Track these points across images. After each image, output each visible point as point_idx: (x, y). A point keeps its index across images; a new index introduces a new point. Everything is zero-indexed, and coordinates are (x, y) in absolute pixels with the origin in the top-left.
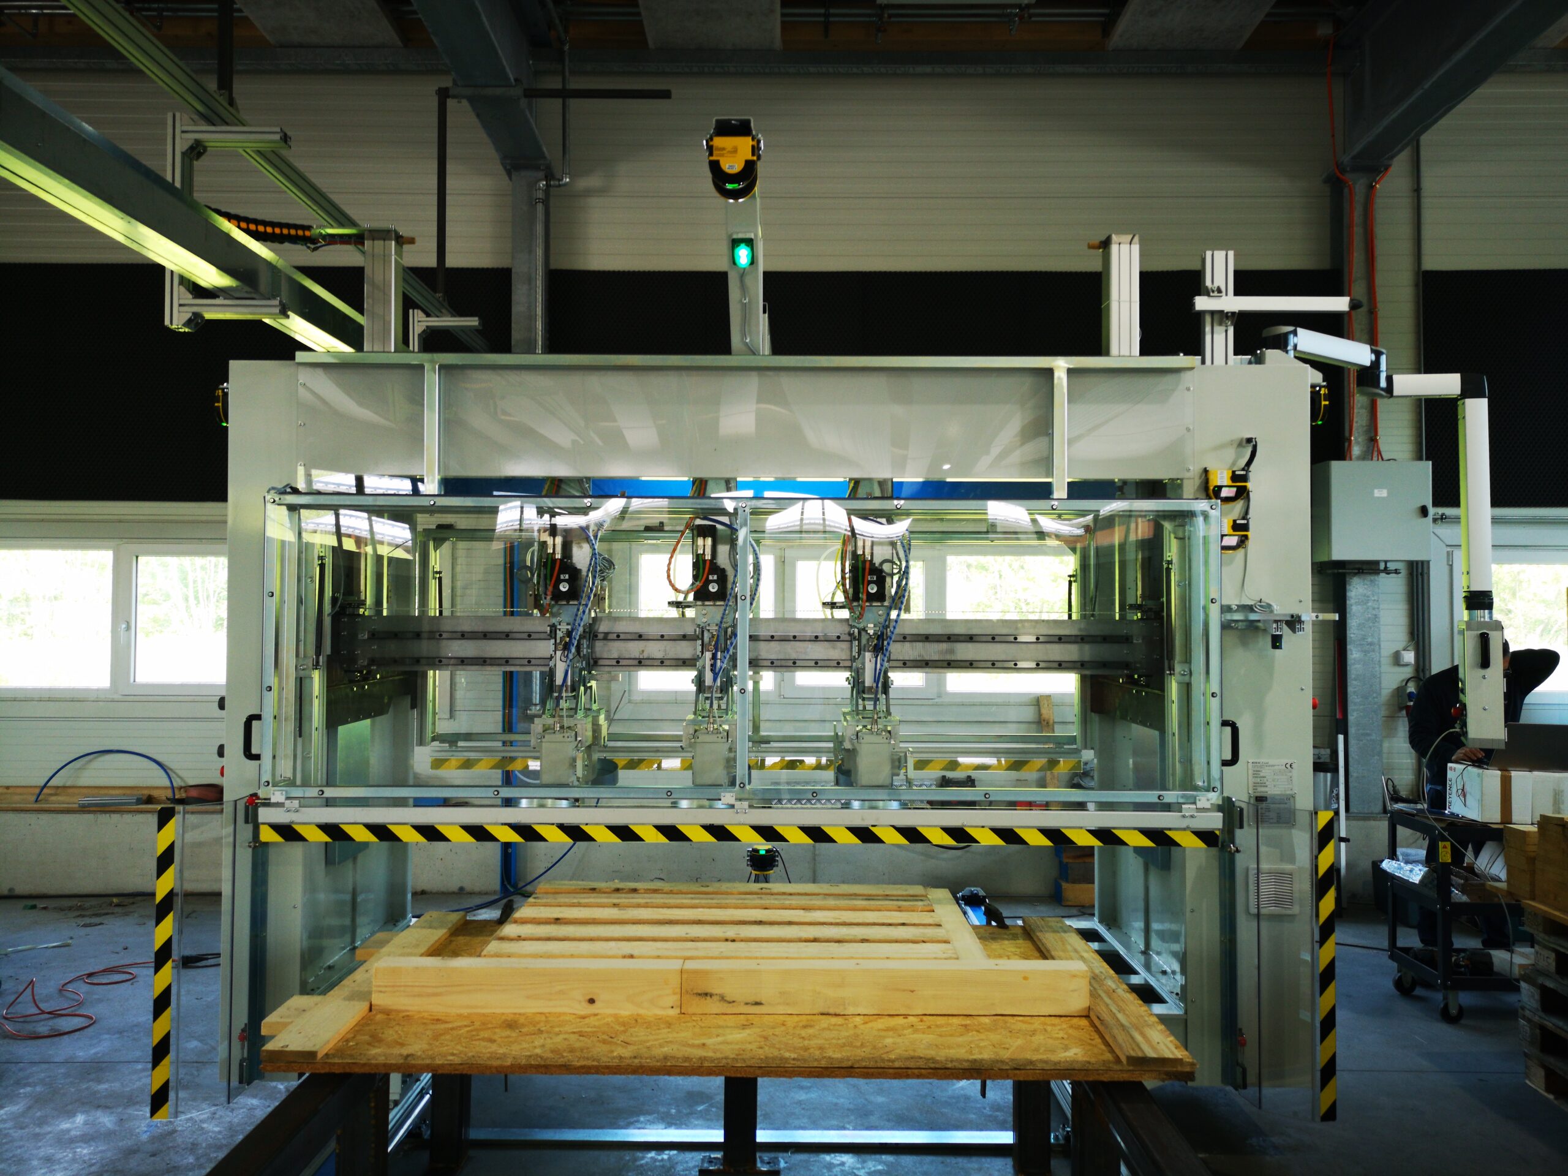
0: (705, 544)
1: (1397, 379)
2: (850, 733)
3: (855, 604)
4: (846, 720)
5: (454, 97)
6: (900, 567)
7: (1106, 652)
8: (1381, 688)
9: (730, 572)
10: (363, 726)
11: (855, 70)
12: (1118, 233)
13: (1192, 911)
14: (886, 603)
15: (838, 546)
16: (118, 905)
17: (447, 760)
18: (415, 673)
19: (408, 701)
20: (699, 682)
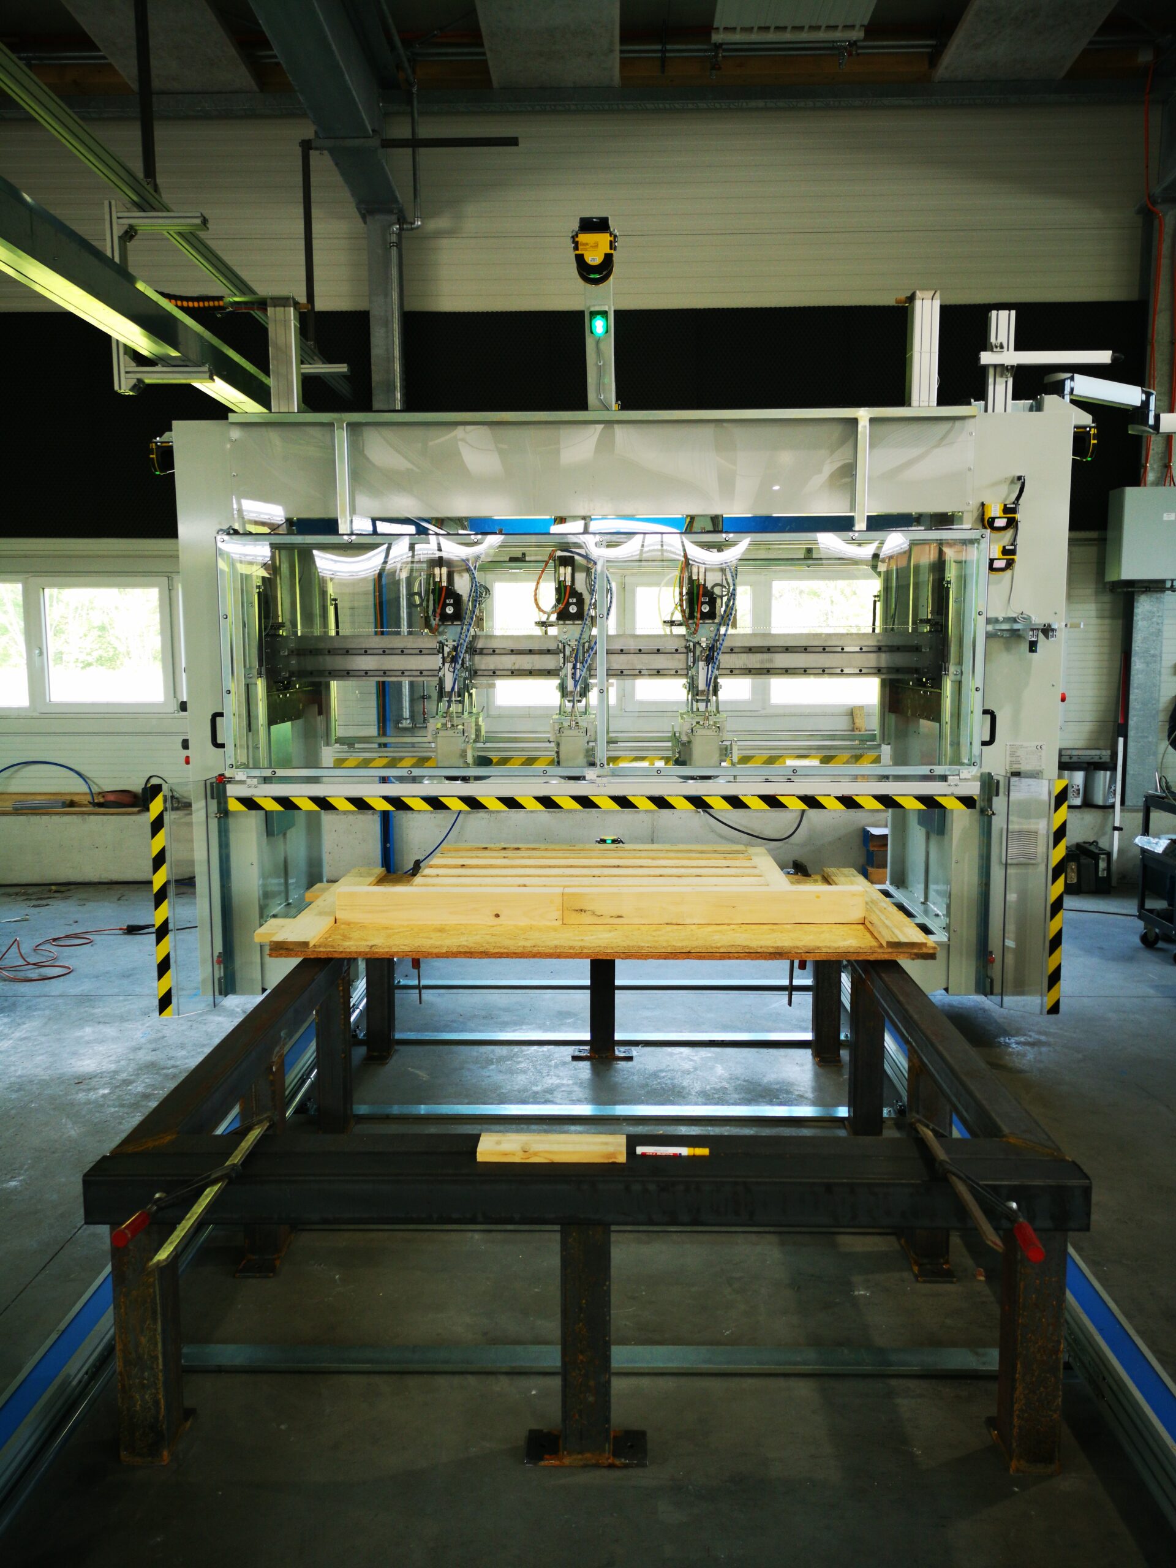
0: (566, 572)
1: (1165, 417)
2: (686, 728)
3: (691, 621)
4: (682, 717)
5: (317, 149)
6: (729, 591)
7: (900, 660)
8: (1159, 696)
9: (586, 596)
10: (287, 726)
11: (690, 106)
12: (922, 289)
13: (957, 862)
14: (717, 621)
15: (677, 573)
16: (56, 892)
17: (347, 759)
18: (320, 684)
19: (316, 708)
20: (563, 688)
